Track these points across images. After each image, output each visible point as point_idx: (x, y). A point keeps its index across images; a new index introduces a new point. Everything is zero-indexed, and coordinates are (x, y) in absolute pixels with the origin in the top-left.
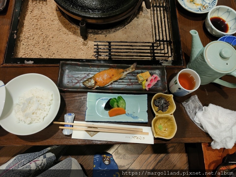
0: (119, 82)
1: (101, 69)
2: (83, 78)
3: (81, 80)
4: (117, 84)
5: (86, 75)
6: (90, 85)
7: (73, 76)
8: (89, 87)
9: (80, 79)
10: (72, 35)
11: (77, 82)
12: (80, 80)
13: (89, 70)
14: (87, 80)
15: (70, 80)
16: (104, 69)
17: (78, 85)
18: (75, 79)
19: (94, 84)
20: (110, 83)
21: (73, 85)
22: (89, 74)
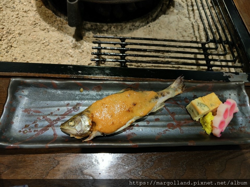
0: (148, 121)
1: (105, 93)
2: (62, 115)
3: (58, 119)
4: (144, 126)
5: (70, 108)
6: (79, 130)
7: (39, 112)
8: (76, 137)
9: (56, 118)
10: (56, 32)
11: (48, 126)
12: (56, 120)
13: (77, 98)
14: (71, 120)
15: (31, 121)
16: (111, 92)
17: (50, 132)
18: (44, 118)
19: (88, 129)
20: (128, 125)
21: (36, 133)
22: (78, 104)
